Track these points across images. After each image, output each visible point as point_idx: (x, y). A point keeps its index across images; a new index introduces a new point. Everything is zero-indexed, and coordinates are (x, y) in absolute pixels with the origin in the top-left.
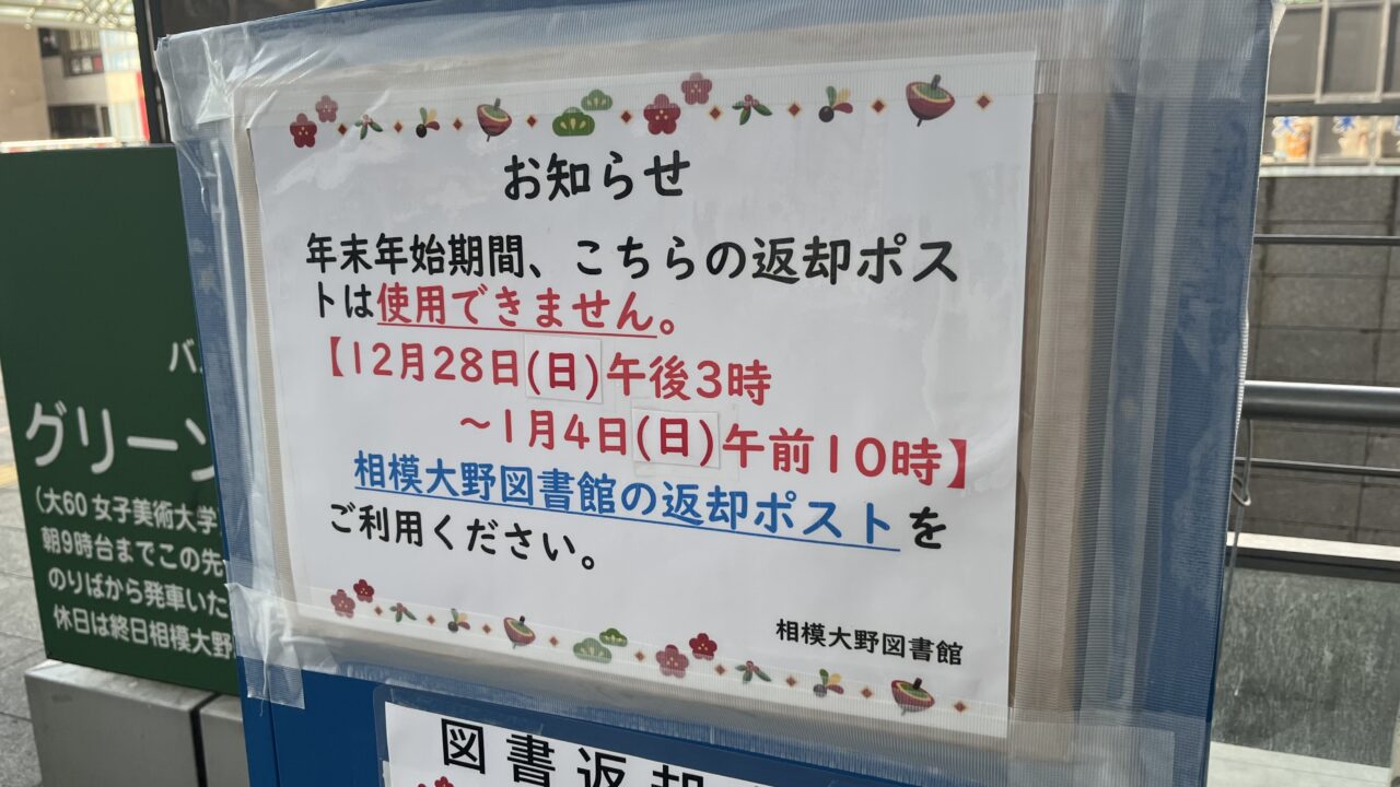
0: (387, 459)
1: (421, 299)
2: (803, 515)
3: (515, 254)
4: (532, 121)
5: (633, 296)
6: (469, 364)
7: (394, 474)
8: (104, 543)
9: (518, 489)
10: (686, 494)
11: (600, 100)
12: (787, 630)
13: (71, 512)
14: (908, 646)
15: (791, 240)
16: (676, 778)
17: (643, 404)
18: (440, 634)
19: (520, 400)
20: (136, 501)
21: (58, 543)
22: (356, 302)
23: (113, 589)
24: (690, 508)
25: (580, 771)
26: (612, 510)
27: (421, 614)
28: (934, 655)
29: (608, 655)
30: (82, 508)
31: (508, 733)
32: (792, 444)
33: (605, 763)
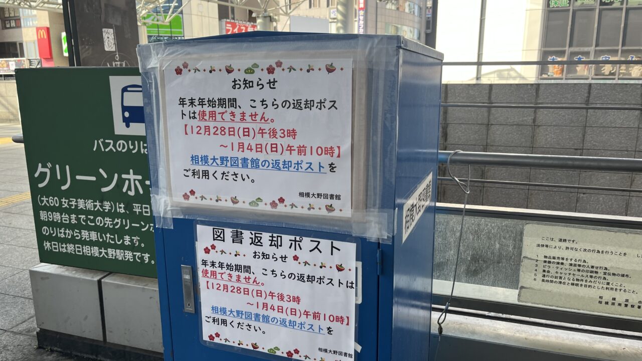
0: (200, 156)
1: (210, 114)
2: (305, 166)
3: (234, 103)
4: (239, 70)
5: (264, 113)
6: (222, 131)
7: (202, 160)
8: (65, 217)
9: (235, 163)
10: (277, 162)
11: (256, 66)
12: (301, 194)
13: (52, 205)
14: (329, 196)
15: (301, 100)
16: (275, 237)
17: (267, 140)
18: (213, 203)
19: (235, 140)
20: (79, 200)
21: (46, 217)
22: (192, 115)
23: (69, 233)
24: (278, 166)
25: (250, 238)
26: (259, 167)
27: (208, 198)
28: (335, 198)
29: (258, 205)
30: (57, 204)
31: (231, 230)
32: (302, 149)
33: (257, 235)
